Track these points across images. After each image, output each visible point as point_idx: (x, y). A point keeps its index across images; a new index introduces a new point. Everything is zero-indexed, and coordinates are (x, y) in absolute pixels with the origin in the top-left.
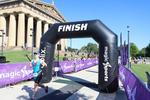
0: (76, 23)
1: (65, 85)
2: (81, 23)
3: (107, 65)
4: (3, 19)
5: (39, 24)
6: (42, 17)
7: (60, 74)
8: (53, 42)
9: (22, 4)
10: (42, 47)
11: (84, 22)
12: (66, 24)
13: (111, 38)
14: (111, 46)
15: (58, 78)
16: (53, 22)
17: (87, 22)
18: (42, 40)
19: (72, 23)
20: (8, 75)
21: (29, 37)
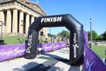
0: (53, 17)
1: (46, 60)
2: (57, 16)
3: (75, 46)
4: (2, 13)
5: (28, 17)
6: (30, 12)
7: (42, 52)
8: (38, 30)
9: (16, 3)
10: (30, 33)
11: (60, 16)
12: (47, 17)
13: (78, 27)
14: (79, 33)
15: (41, 55)
16: (38, 16)
17: (62, 15)
18: (30, 28)
19: (51, 17)
20: (5, 53)
21: (20, 26)
